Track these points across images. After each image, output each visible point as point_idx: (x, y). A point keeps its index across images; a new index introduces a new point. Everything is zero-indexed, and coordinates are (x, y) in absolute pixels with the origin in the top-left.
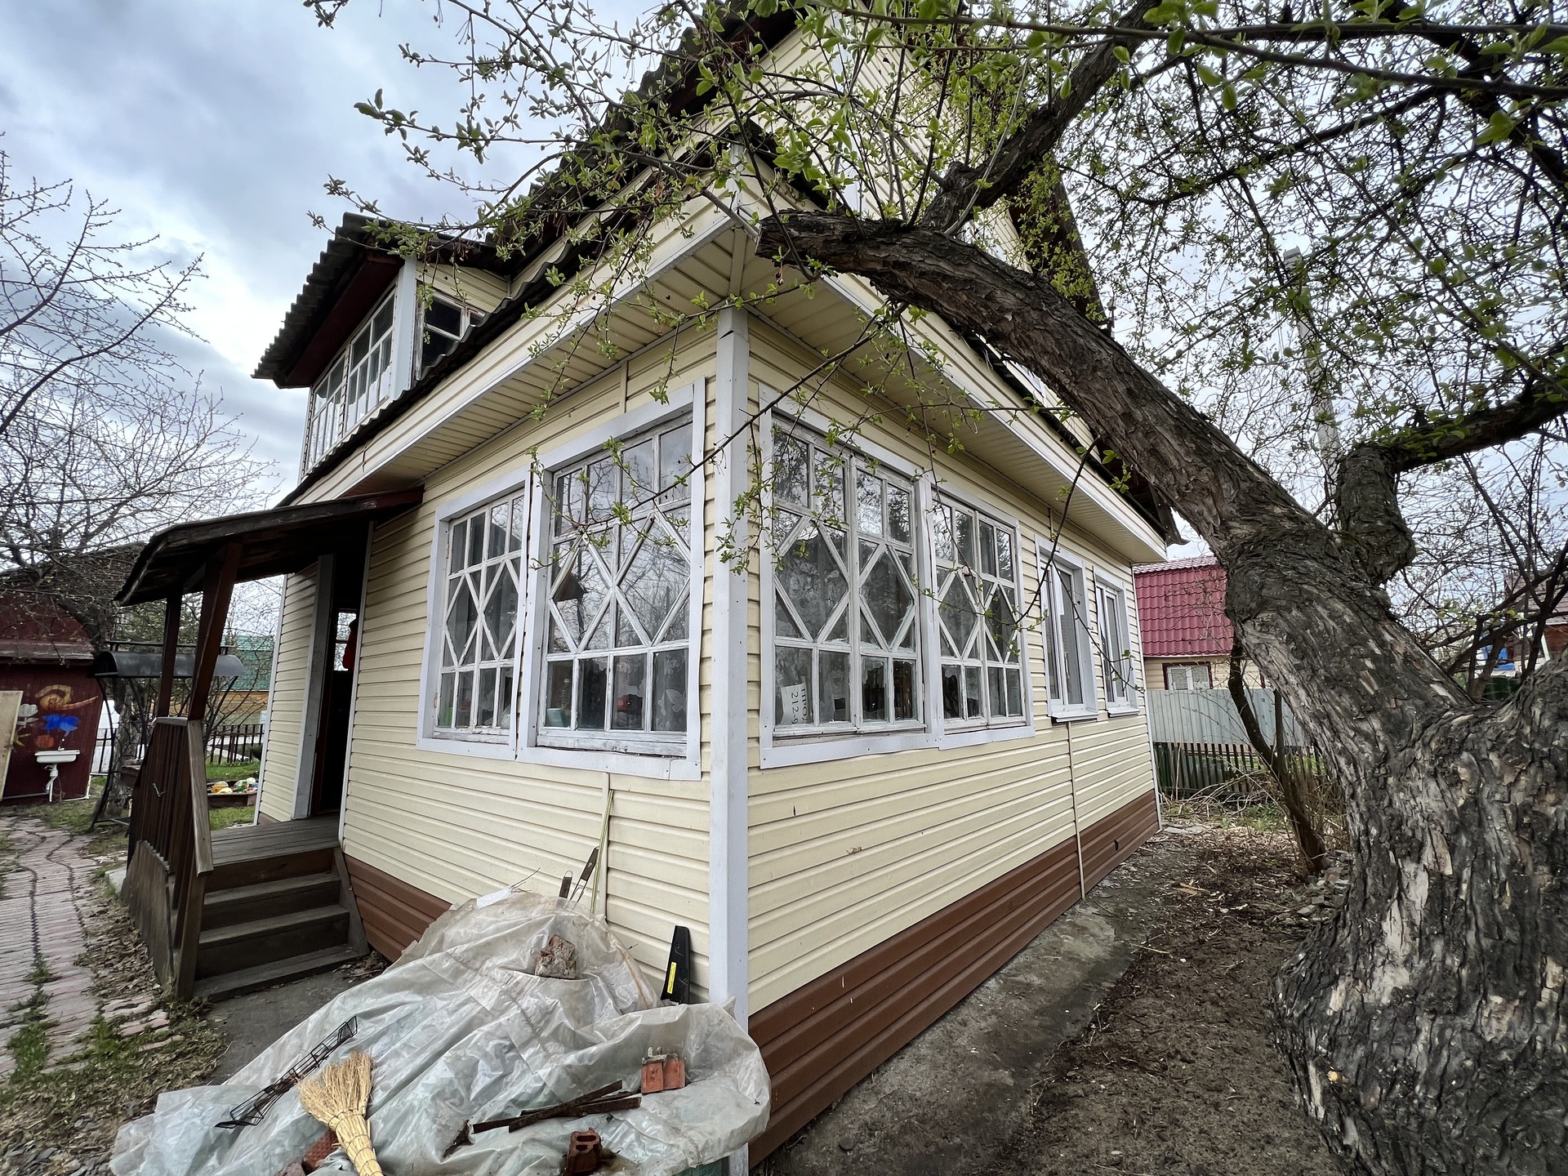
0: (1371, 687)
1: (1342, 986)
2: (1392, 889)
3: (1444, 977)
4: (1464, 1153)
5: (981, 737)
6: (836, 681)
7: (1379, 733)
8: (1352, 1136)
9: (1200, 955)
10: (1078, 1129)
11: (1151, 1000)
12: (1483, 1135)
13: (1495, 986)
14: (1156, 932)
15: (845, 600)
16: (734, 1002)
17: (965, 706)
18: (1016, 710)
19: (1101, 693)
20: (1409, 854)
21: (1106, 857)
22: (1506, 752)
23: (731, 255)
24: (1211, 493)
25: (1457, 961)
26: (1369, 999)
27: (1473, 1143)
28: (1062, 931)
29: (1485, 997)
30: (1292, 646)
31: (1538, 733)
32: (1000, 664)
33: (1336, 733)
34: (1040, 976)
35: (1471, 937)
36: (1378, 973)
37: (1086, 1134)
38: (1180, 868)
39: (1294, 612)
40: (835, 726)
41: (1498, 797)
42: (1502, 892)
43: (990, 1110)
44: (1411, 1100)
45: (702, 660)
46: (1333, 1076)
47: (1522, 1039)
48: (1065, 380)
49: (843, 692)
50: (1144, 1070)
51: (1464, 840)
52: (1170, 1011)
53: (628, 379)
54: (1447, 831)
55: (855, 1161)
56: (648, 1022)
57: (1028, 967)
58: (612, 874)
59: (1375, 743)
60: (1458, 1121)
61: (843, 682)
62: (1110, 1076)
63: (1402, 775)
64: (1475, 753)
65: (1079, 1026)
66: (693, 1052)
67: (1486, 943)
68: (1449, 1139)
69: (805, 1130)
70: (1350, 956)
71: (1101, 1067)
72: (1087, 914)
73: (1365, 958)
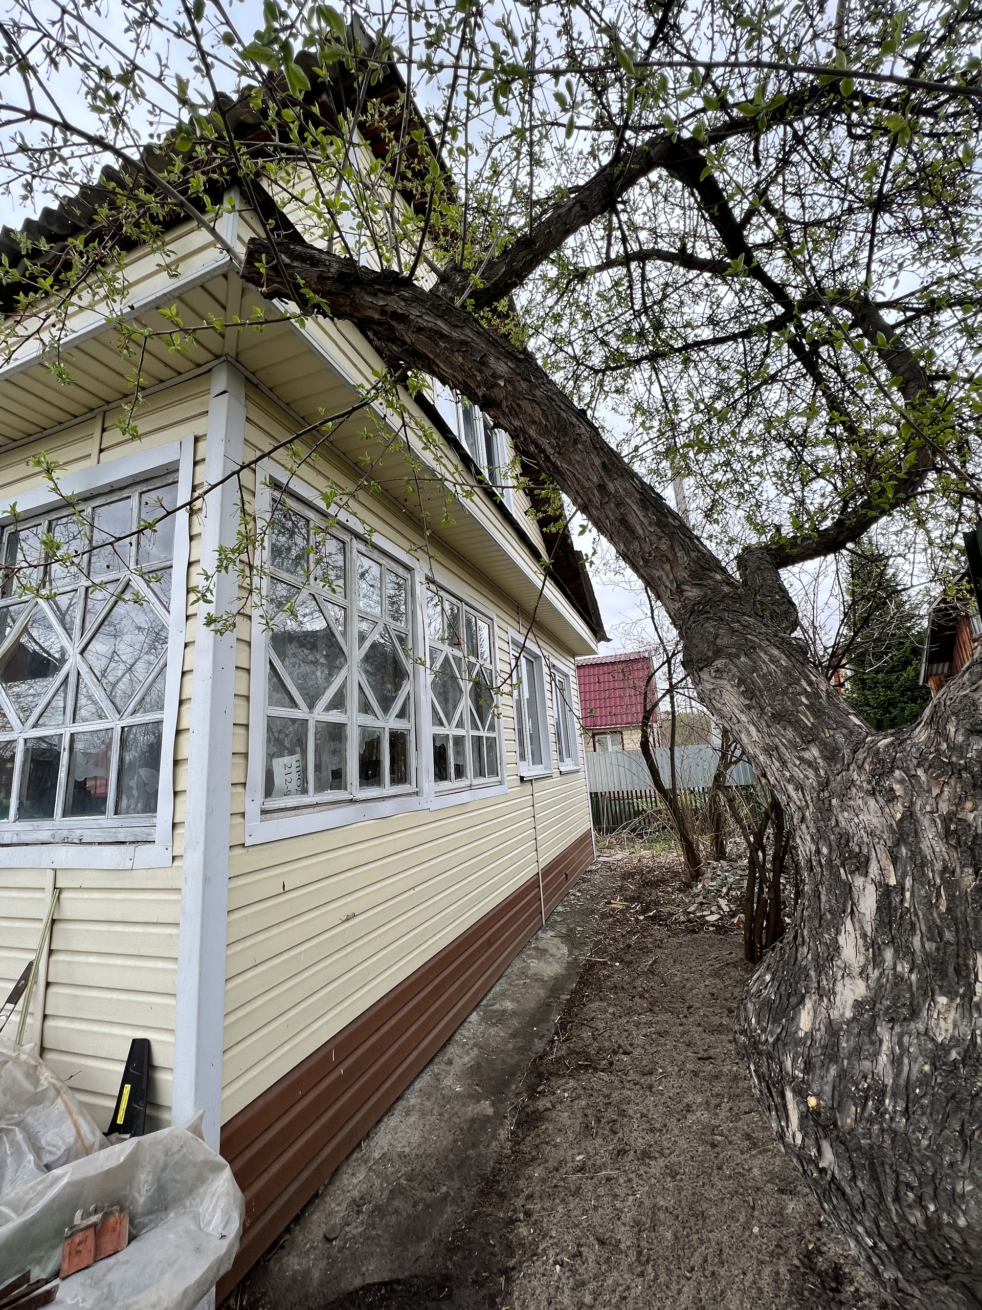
0: (808, 720)
1: (809, 1004)
2: (845, 905)
3: (896, 984)
4: (933, 1162)
5: (465, 797)
6: (334, 752)
7: (819, 760)
8: (828, 1158)
9: (628, 958)
10: (547, 1143)
11: (597, 1004)
12: (947, 1140)
13: (941, 987)
14: (597, 943)
15: (343, 672)
16: (201, 1117)
17: (452, 770)
18: (494, 772)
19: (555, 755)
20: (857, 869)
21: (559, 887)
22: (930, 767)
23: (224, 308)
24: (668, 560)
25: (907, 967)
26: (835, 1014)
27: (939, 1150)
28: (529, 956)
29: (933, 1000)
30: (742, 689)
31: (952, 748)
32: (481, 733)
33: (784, 763)
34: (513, 1001)
35: (916, 941)
36: (839, 987)
37: (555, 1146)
38: (610, 888)
39: (743, 659)
40: (330, 795)
41: (928, 808)
42: (939, 896)
43: (474, 1146)
44: (883, 1115)
45: (178, 732)
46: (812, 1102)
47: (965, 1035)
48: (550, 451)
49: (340, 762)
50: (596, 1070)
51: (904, 850)
52: (611, 1010)
53: (104, 430)
54: (889, 844)
55: (341, 1249)
56: (78, 1176)
57: (503, 994)
58: (53, 990)
59: (816, 770)
60: (925, 1131)
61: (339, 752)
62: (572, 1083)
63: (843, 796)
64: (906, 770)
65: (545, 1040)
66: (141, 1197)
67: (930, 946)
68: (919, 1151)
69: (288, 1230)
70: (812, 973)
71: (564, 1076)
72: (547, 938)
73: (827, 974)
